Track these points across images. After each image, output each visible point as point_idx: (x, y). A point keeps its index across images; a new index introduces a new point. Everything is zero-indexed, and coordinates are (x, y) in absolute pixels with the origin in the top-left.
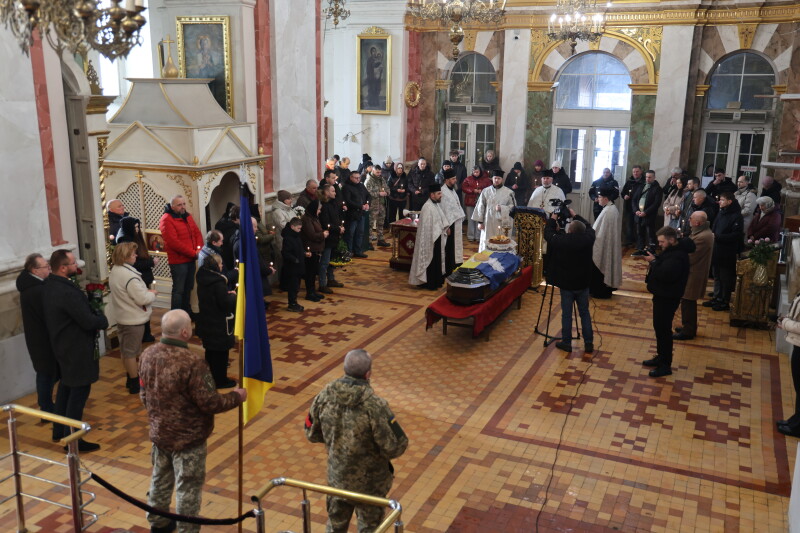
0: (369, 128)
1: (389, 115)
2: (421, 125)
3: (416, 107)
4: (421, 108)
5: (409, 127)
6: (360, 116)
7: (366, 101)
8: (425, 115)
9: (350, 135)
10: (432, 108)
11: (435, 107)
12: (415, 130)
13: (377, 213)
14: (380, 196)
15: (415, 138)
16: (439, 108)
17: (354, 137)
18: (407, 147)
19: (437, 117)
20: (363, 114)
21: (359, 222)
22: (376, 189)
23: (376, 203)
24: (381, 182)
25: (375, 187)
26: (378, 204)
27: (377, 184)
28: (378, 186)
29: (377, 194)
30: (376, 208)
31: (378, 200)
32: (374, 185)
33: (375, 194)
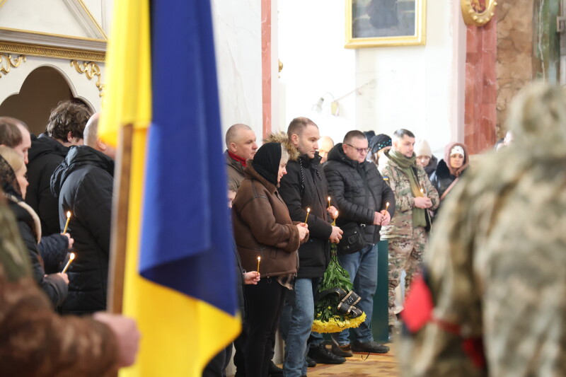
0: (373, 82)
1: (421, 45)
2: (499, 70)
3: (486, 26)
4: (498, 31)
5: (471, 73)
6: (353, 52)
7: (365, 17)
8: (510, 46)
9: (328, 100)
10: (525, 28)
11: (534, 24)
12: (485, 83)
13: (408, 248)
14: (414, 208)
15: (485, 102)
16: (543, 28)
17: (336, 103)
18: (467, 120)
19: (541, 48)
20: (358, 48)
21: (364, 257)
22: (403, 188)
23: (405, 223)
24: (416, 174)
25: (401, 184)
26: (409, 227)
27: (405, 178)
28: (408, 180)
29: (408, 202)
30: (404, 237)
31: (410, 217)
32: (399, 179)
33: (402, 201)
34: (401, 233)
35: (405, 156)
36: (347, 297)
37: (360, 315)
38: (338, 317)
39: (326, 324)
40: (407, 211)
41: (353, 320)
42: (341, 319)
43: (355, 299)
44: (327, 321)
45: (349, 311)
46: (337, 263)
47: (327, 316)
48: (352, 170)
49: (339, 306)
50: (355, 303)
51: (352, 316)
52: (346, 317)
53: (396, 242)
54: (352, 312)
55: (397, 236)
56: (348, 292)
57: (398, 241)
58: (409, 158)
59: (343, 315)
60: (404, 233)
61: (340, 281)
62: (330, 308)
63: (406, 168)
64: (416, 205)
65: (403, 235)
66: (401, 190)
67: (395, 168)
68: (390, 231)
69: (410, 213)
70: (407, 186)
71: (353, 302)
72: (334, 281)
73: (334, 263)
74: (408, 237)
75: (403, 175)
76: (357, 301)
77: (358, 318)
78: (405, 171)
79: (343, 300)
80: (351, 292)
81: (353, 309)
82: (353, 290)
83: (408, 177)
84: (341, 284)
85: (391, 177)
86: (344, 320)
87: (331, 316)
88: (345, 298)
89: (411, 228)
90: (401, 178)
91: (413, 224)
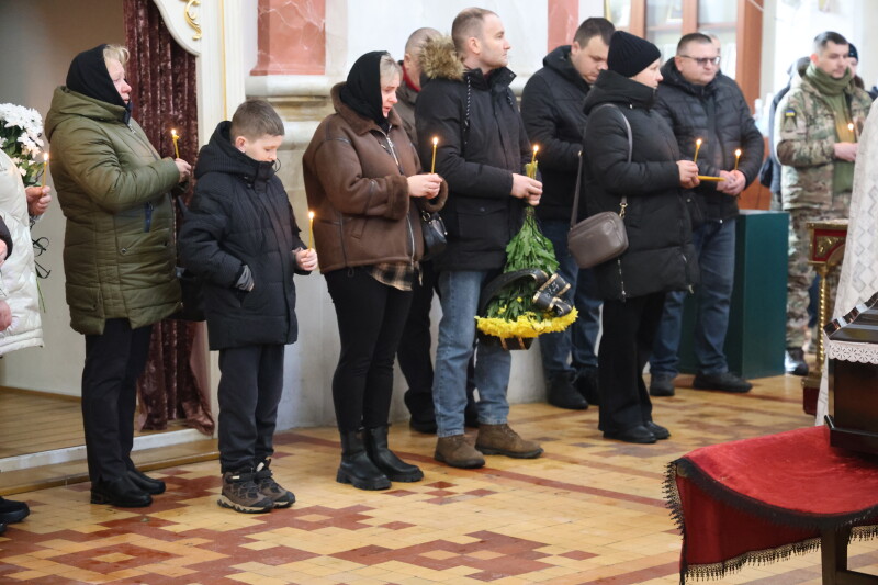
14: (835, 159)
22: (821, 128)
23: (820, 184)
24: (849, 105)
25: (819, 121)
26: (825, 191)
27: (826, 112)
28: (832, 116)
29: (823, 151)
30: (816, 207)
31: (830, 174)
32: (815, 113)
33: (811, 149)
34: (812, 200)
35: (831, 77)
36: (548, 283)
37: (568, 312)
38: (533, 314)
39: (513, 324)
40: (823, 164)
41: (555, 319)
42: (539, 318)
43: (562, 287)
44: (515, 320)
45: (551, 306)
46: (535, 227)
47: (515, 312)
48: (690, 99)
49: (536, 298)
50: (561, 293)
51: (555, 313)
52: (547, 315)
53: (805, 215)
54: (555, 308)
55: (805, 205)
56: (550, 275)
57: (808, 213)
58: (838, 79)
59: (541, 310)
60: (816, 201)
61: (538, 257)
62: (519, 299)
63: (833, 95)
64: (837, 153)
65: (815, 204)
66: (817, 131)
67: (812, 95)
68: (795, 197)
69: (830, 167)
70: (828, 124)
71: (558, 291)
72: (529, 257)
73: (529, 229)
74: (825, 207)
75: (823, 106)
76: (564, 290)
77: (564, 318)
78: (828, 100)
79: (542, 289)
80: (554, 277)
81: (557, 302)
82: (557, 272)
83: (830, 110)
84: (540, 262)
85: (799, 111)
86: (542, 320)
87: (520, 313)
88: (545, 286)
89: (829, 194)
90: (819, 112)
91: (833, 188)
